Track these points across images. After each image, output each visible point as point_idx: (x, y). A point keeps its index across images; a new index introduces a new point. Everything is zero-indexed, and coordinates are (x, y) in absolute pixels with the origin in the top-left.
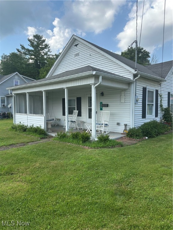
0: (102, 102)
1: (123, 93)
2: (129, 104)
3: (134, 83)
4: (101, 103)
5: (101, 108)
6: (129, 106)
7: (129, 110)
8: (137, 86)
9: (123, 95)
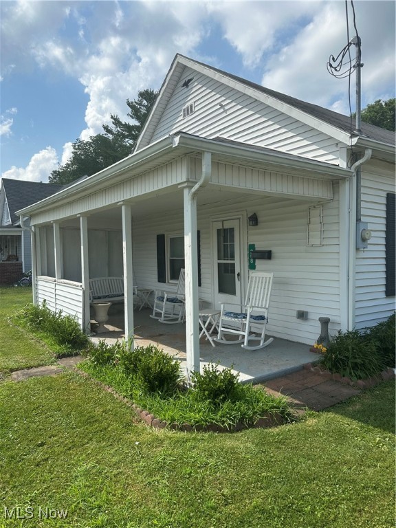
0: (254, 245)
1: (315, 213)
2: (335, 249)
3: (351, 181)
4: (252, 247)
5: (252, 261)
6: (336, 256)
7: (335, 270)
8: (363, 190)
9: (315, 220)
